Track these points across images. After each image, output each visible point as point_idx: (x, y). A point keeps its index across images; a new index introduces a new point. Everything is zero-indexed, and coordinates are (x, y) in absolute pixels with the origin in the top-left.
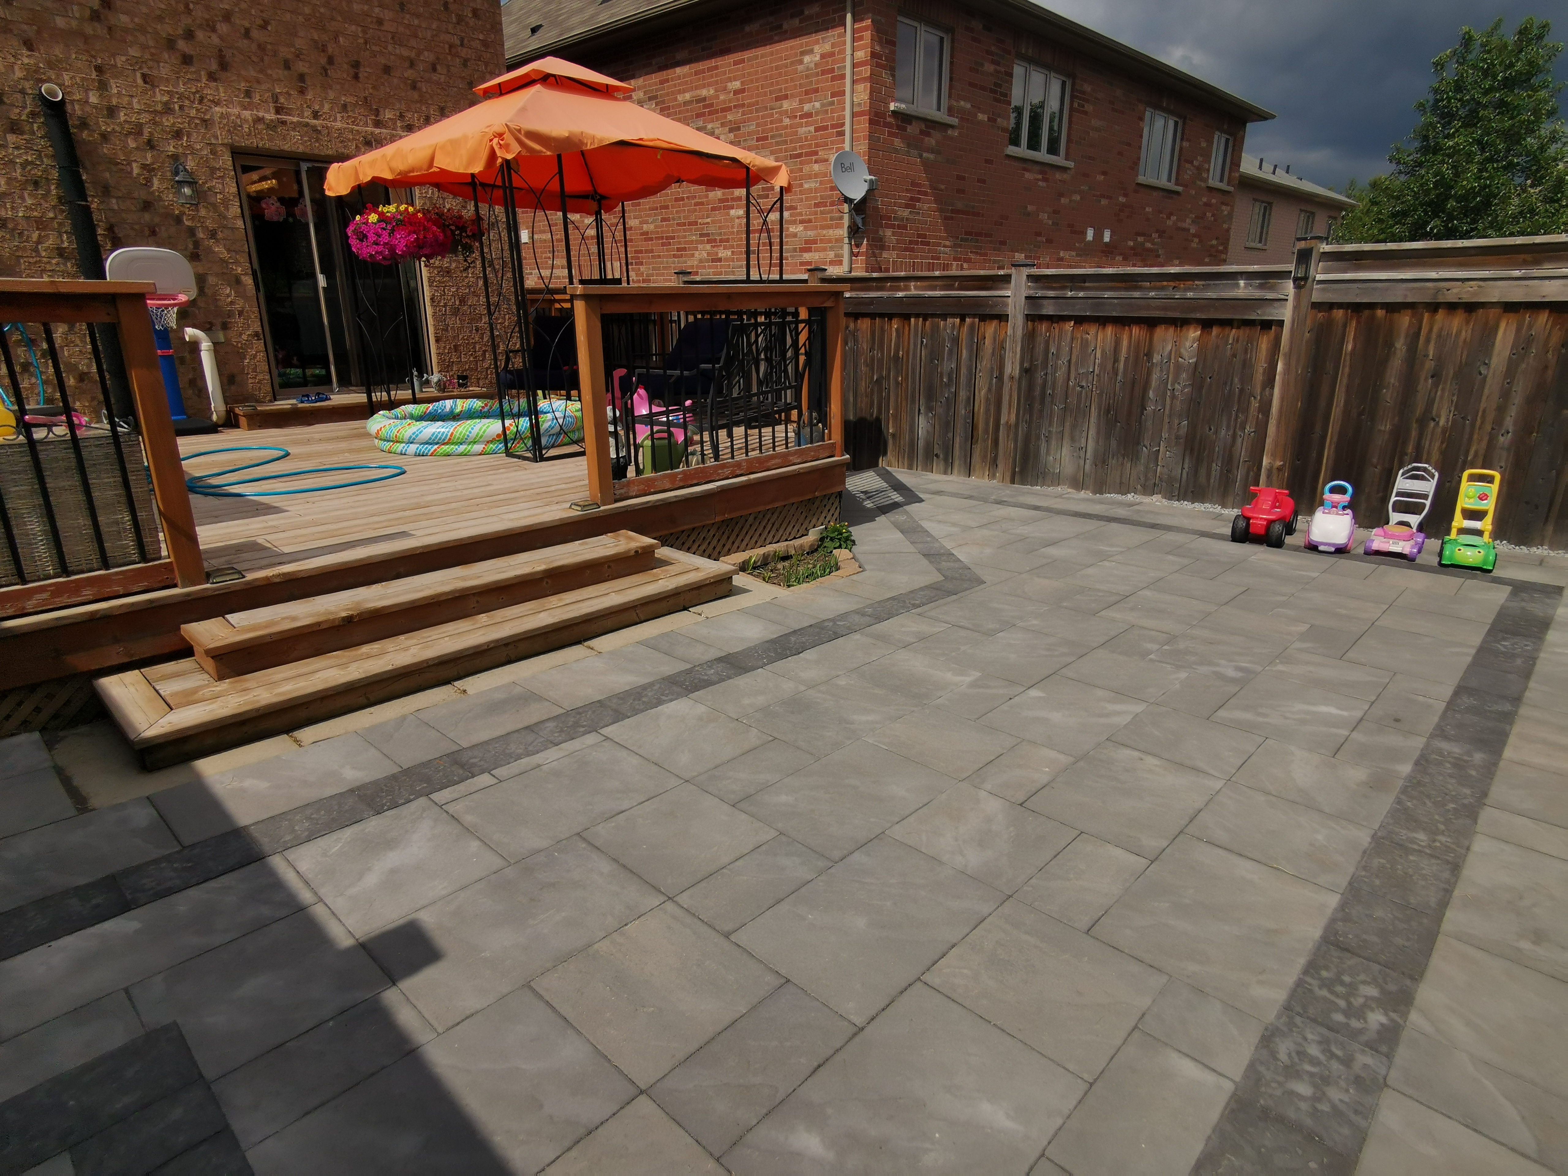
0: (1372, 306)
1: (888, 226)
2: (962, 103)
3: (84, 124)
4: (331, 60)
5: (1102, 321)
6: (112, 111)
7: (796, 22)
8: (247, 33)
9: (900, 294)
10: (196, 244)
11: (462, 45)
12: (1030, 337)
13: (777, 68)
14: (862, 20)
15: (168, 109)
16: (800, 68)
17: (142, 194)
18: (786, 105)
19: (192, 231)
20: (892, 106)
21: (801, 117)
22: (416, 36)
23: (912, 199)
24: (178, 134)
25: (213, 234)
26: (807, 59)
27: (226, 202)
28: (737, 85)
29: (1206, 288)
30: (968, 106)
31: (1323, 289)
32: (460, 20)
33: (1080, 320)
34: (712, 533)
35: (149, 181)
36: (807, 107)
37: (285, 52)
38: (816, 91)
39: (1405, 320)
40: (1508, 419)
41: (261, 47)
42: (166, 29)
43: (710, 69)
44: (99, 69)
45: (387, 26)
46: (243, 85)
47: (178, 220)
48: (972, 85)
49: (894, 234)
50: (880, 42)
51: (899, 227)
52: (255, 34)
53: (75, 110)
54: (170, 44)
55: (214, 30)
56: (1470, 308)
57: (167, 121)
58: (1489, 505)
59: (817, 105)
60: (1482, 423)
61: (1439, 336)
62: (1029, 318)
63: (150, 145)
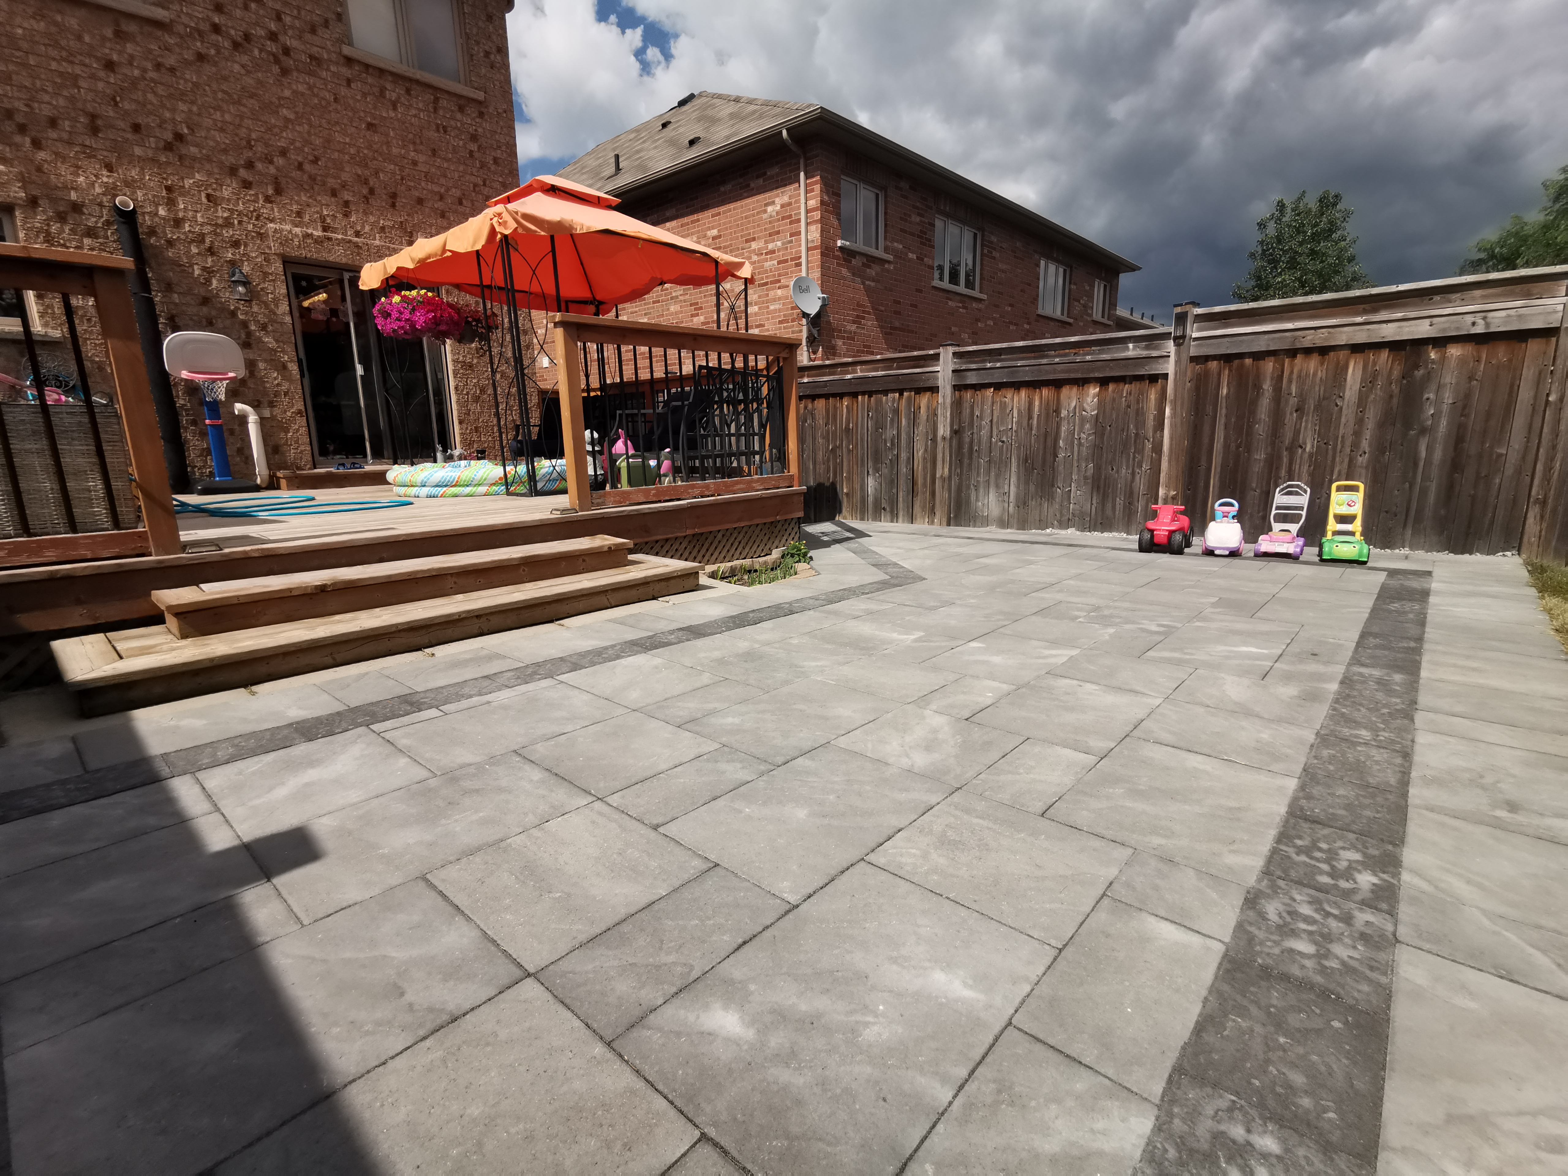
1: (839, 337)
2: (896, 244)
3: (152, 232)
4: (372, 191)
5: (1017, 386)
6: (178, 223)
7: (760, 181)
8: (300, 167)
9: (849, 376)
10: (249, 334)
11: (484, 185)
12: (957, 405)
13: (746, 217)
14: (813, 177)
15: (228, 223)
16: (765, 216)
17: (202, 291)
18: (754, 245)
19: (245, 324)
20: (839, 243)
21: (766, 254)
22: (445, 176)
23: (858, 316)
24: (236, 244)
25: (264, 327)
26: (770, 209)
27: (276, 301)
28: (715, 232)
29: (1101, 352)
30: (901, 247)
31: (1199, 345)
32: (483, 165)
33: (998, 386)
34: (683, 546)
35: (208, 281)
36: (771, 246)
37: (332, 182)
38: (778, 233)
39: (1269, 366)
40: (1364, 441)
41: (312, 178)
42: (230, 159)
43: (693, 222)
44: (169, 189)
45: (421, 167)
46: (295, 207)
47: (233, 314)
48: (902, 230)
49: (844, 344)
50: (827, 193)
51: (848, 338)
52: (307, 167)
53: (145, 221)
54: (233, 171)
55: (271, 162)
56: (1323, 351)
57: (227, 233)
58: (1358, 509)
59: (779, 243)
60: (1342, 447)
61: (1299, 376)
62: (957, 388)
63: (211, 251)
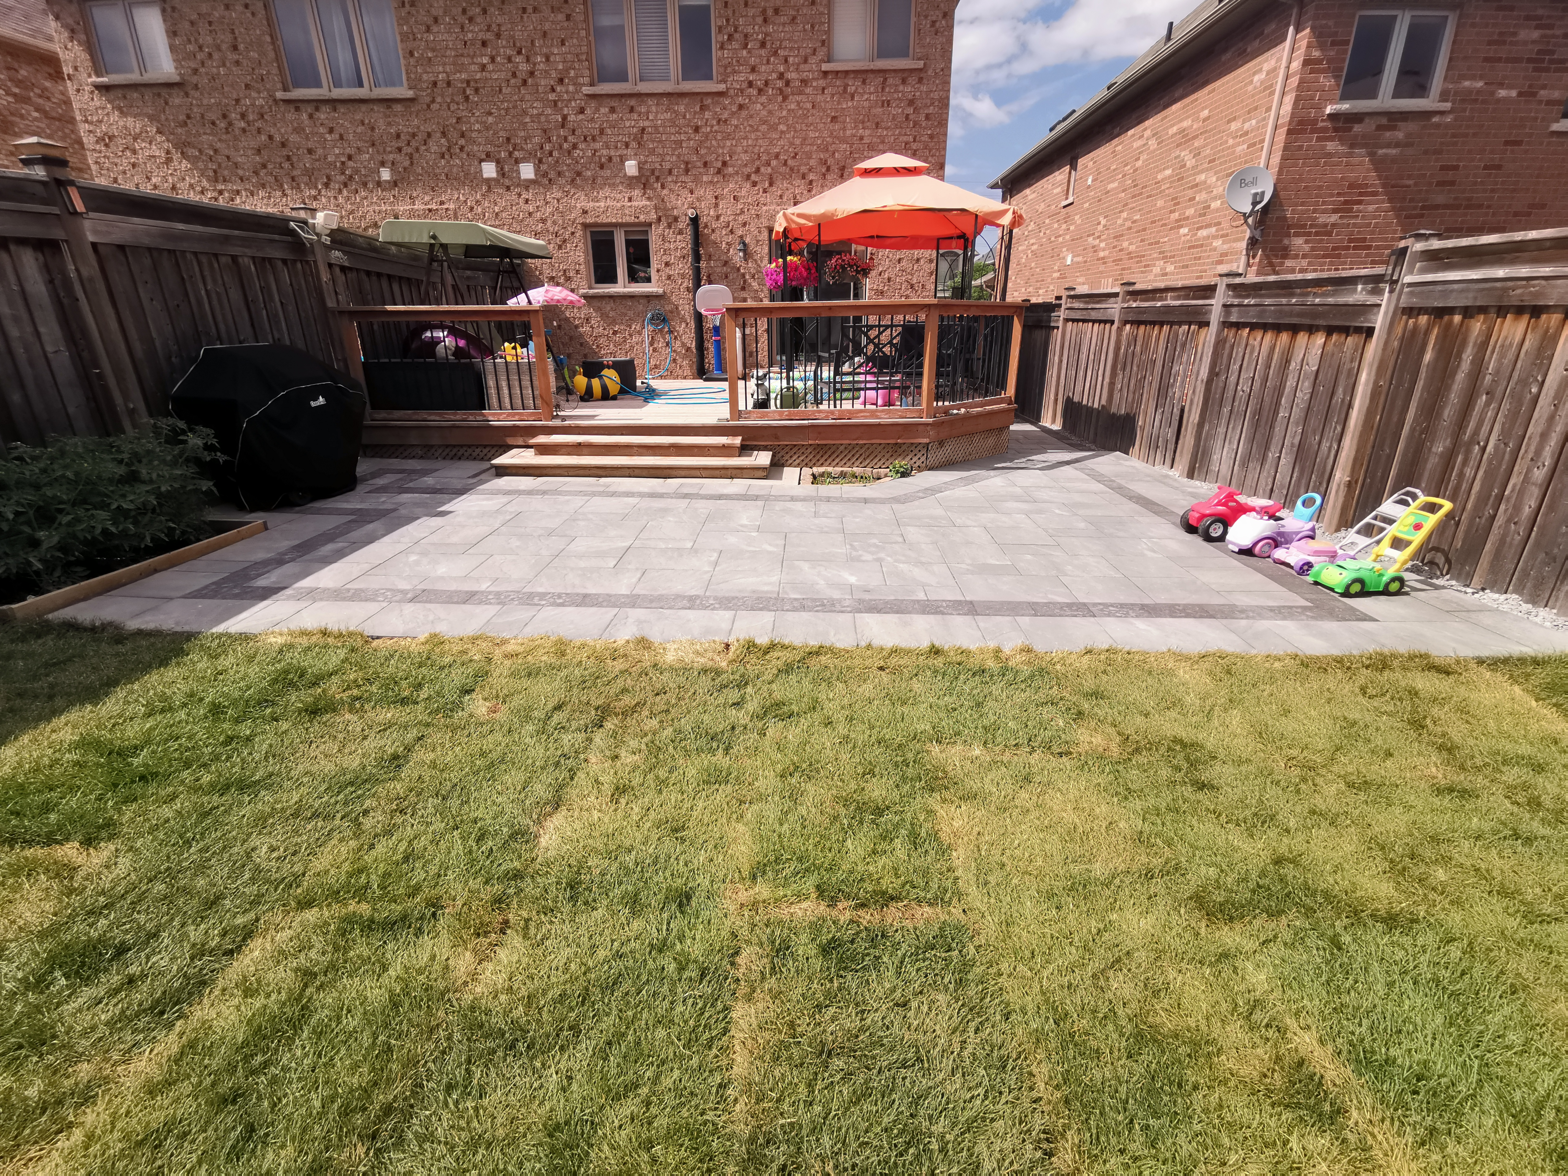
0: (1451, 311)
1: (1297, 235)
2: (1467, 83)
3: (706, 226)
4: (828, 169)
5: (1265, 327)
6: (718, 217)
7: (1256, 43)
8: (785, 164)
10: (745, 282)
11: (914, 141)
12: (1220, 343)
13: (1235, 92)
14: (1303, 30)
15: (742, 212)
16: (1250, 88)
17: (724, 258)
18: (1234, 126)
19: (743, 275)
20: (1328, 110)
21: (1241, 136)
22: (883, 142)
23: (1346, 202)
24: (744, 224)
25: (753, 277)
26: (1256, 78)
27: (762, 259)
28: (1206, 113)
29: (1334, 294)
30: (1480, 84)
31: (1411, 293)
32: (916, 124)
33: (1253, 327)
34: (809, 451)
35: (728, 250)
36: (1247, 126)
37: (803, 169)
38: (1256, 108)
39: (1477, 327)
41: (792, 169)
42: (748, 170)
43: (1192, 102)
44: (716, 198)
45: (866, 141)
46: (779, 193)
47: (738, 269)
48: (1486, 60)
49: (1306, 242)
51: (1317, 234)
52: (790, 162)
53: (704, 220)
54: (748, 177)
55: (769, 165)
56: (1536, 311)
57: (741, 219)
59: (1254, 122)
61: (1502, 346)
62: (1226, 324)
63: (732, 232)
